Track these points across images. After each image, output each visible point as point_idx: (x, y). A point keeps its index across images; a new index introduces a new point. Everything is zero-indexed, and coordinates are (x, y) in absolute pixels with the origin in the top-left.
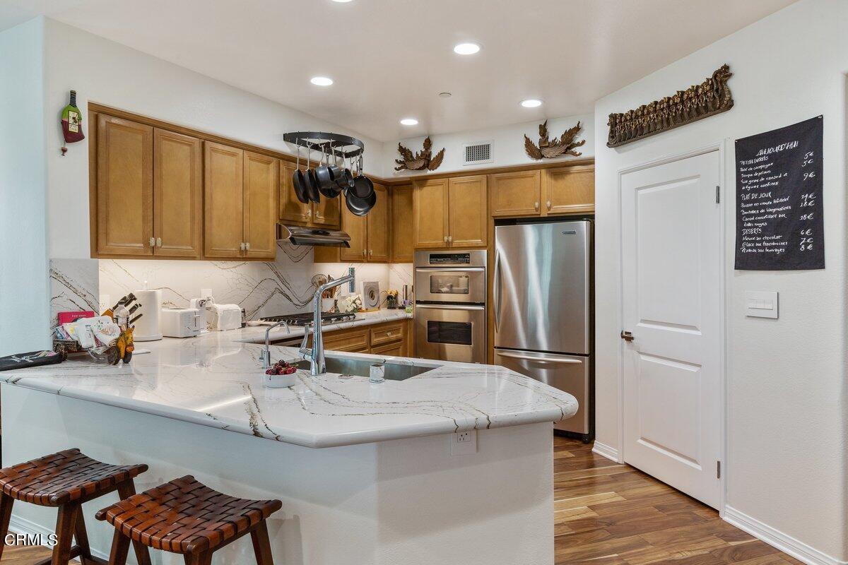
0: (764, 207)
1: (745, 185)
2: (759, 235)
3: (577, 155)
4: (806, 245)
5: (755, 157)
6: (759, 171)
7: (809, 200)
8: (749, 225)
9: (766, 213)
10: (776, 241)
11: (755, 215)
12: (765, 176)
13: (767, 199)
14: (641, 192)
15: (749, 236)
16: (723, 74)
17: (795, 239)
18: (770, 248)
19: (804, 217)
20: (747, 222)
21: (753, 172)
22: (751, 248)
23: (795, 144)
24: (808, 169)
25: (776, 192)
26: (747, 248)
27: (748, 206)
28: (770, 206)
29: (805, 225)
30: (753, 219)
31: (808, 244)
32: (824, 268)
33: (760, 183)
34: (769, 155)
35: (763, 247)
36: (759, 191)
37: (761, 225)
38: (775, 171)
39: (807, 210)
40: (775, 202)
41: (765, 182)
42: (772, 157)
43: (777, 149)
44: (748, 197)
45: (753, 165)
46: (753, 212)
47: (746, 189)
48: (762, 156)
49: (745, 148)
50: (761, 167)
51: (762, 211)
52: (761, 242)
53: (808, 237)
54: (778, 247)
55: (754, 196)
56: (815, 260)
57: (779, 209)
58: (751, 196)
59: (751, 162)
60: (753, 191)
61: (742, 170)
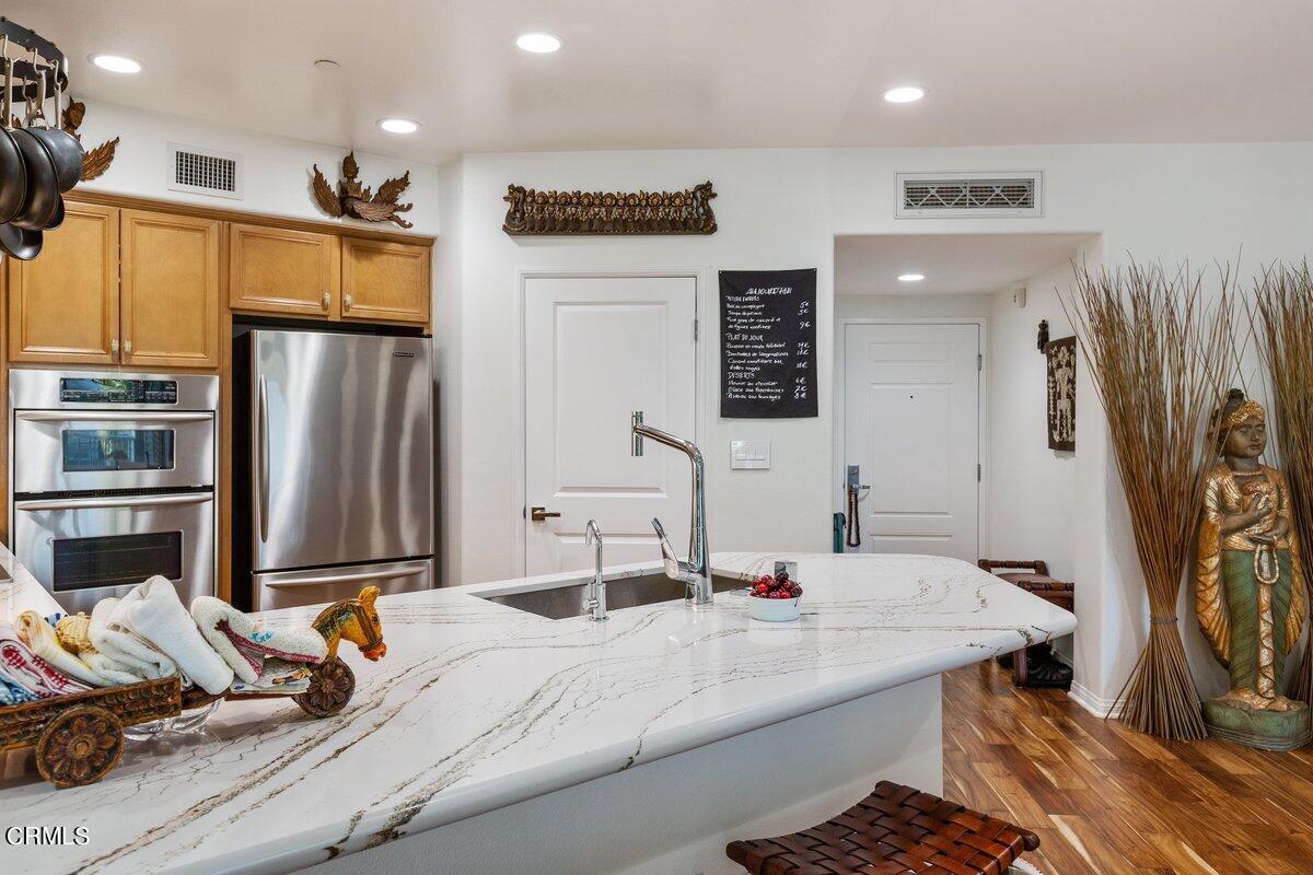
0: (757, 351)
1: (733, 323)
2: (751, 380)
3: (406, 227)
4: (800, 393)
5: (743, 294)
6: (749, 310)
7: (804, 349)
8: (738, 368)
9: (758, 357)
10: (770, 387)
11: (747, 358)
12: (755, 317)
13: (759, 343)
14: (562, 309)
15: (736, 380)
16: (706, 191)
17: (790, 386)
18: (763, 394)
19: (799, 365)
20: (735, 365)
21: (741, 310)
22: (739, 393)
23: (789, 291)
24: (804, 318)
25: (769, 336)
26: (734, 393)
27: (736, 347)
28: (762, 350)
29: (800, 373)
30: (744, 362)
31: (802, 392)
32: (817, 415)
33: (748, 324)
34: (760, 296)
35: (757, 394)
36: (750, 332)
37: (754, 369)
38: (766, 313)
39: (801, 359)
40: (767, 346)
41: (755, 324)
42: (763, 298)
43: (769, 292)
44: (736, 337)
45: (741, 303)
46: (744, 354)
47: (735, 329)
48: (753, 295)
49: (732, 283)
50: (751, 307)
51: (754, 354)
52: (754, 387)
53: (802, 385)
54: (774, 394)
55: (745, 337)
56: (809, 408)
57: (775, 354)
58: (741, 337)
59: (738, 299)
60: (743, 331)
61: (729, 306)
